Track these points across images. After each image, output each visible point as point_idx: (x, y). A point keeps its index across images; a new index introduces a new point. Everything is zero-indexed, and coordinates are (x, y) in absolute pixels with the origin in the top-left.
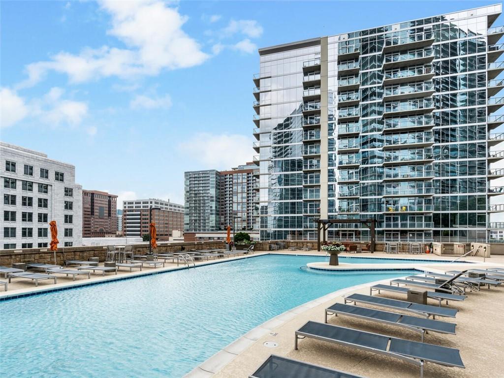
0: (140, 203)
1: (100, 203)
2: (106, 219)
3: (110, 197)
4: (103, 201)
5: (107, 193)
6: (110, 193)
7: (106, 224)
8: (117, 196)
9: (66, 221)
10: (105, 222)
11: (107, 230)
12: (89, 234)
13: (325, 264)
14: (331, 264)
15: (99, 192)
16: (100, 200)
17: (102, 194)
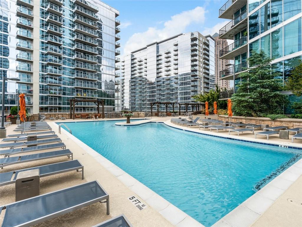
13: (125, 123)
14: (127, 123)
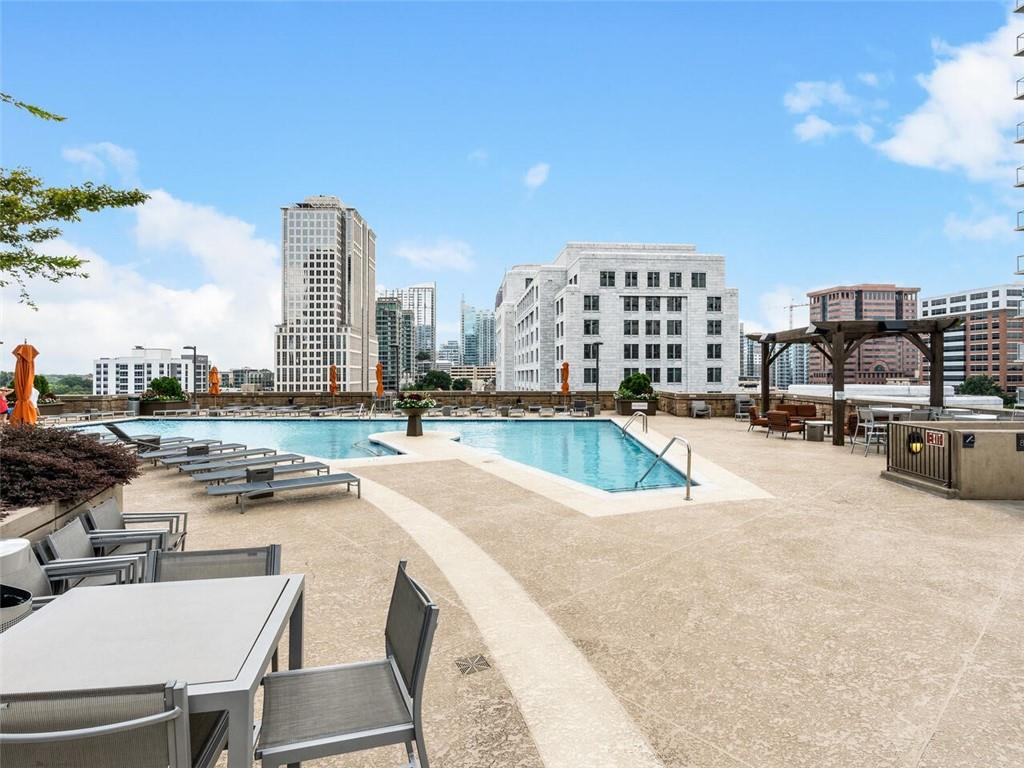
0: (963, 299)
1: (875, 311)
2: (889, 344)
3: (899, 293)
4: (883, 304)
5: (893, 286)
6: (900, 285)
7: (890, 353)
8: (919, 290)
9: (710, 356)
10: (890, 350)
11: (891, 367)
12: (852, 377)
15: (873, 286)
16: (877, 304)
17: (879, 289)
